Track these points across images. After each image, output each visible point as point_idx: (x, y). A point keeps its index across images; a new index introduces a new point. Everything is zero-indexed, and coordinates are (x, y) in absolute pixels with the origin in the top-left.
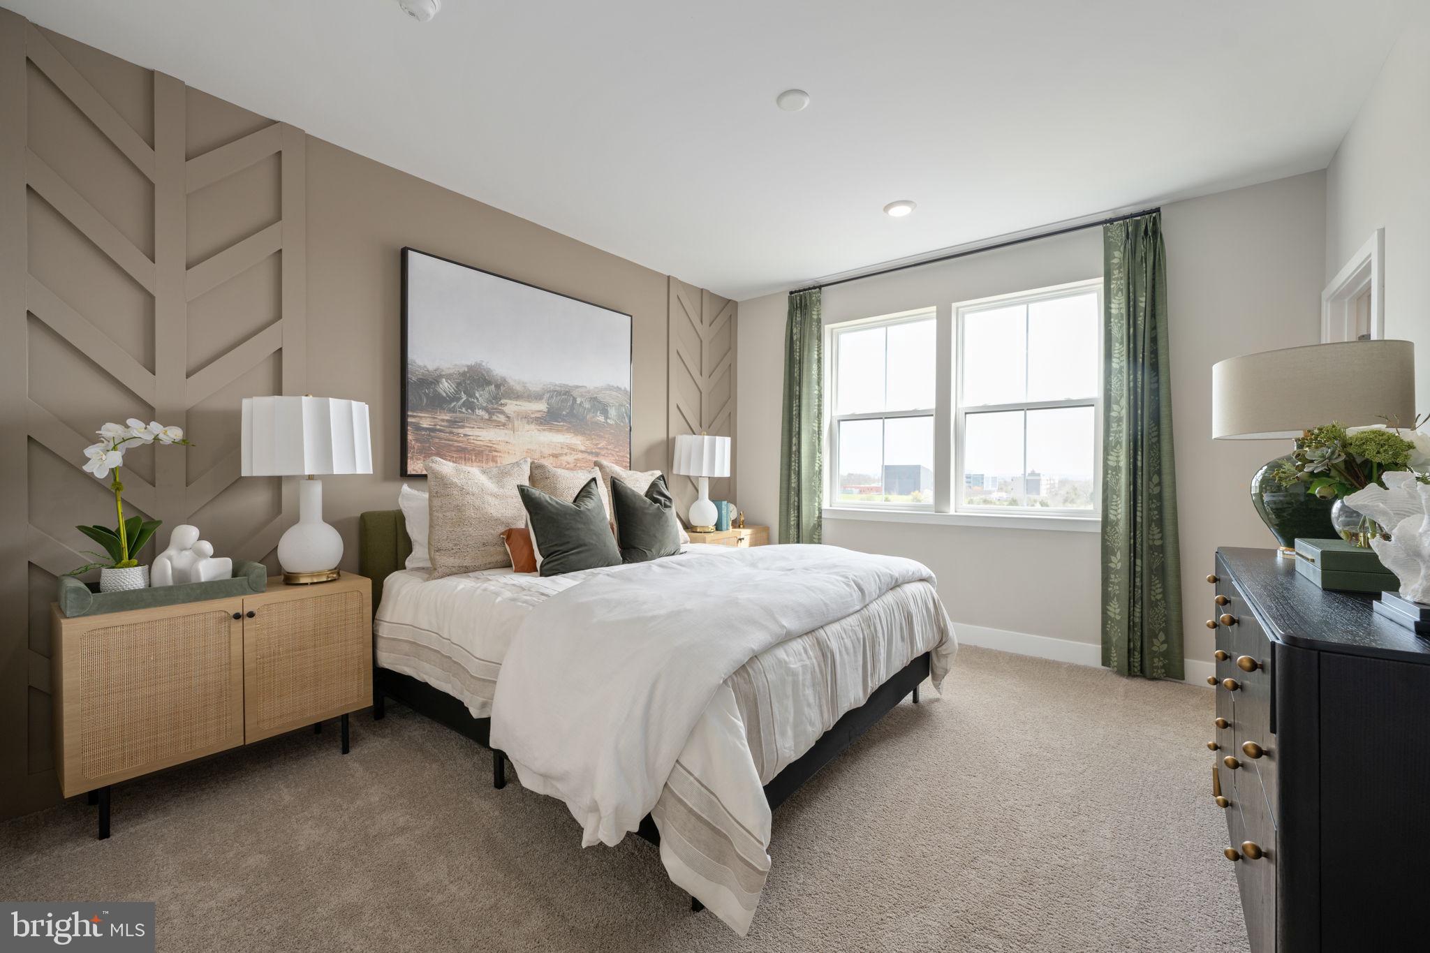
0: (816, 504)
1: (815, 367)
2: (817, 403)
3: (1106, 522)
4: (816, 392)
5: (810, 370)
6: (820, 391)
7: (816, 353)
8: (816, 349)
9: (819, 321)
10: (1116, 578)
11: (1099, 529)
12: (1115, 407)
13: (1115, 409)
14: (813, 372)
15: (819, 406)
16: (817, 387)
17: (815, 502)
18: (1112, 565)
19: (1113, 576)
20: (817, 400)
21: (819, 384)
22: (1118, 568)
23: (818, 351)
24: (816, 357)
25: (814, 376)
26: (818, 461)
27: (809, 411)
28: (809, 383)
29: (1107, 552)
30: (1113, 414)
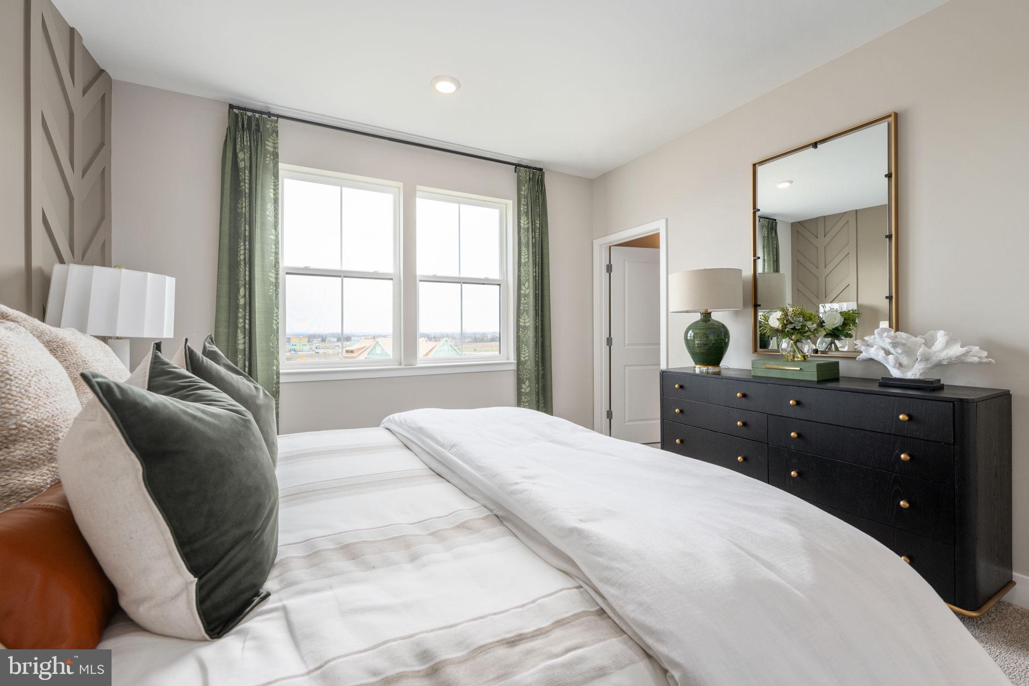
0: (275, 368)
1: (270, 207)
2: (273, 250)
3: (519, 363)
4: (273, 237)
5: (264, 209)
6: (277, 236)
7: (272, 191)
8: (272, 187)
9: (275, 155)
10: (525, 398)
11: (514, 367)
12: (523, 287)
13: (523, 289)
14: (268, 213)
15: (277, 253)
16: (273, 231)
17: (273, 365)
18: (523, 390)
19: (523, 397)
20: (273, 247)
21: (276, 228)
22: (528, 391)
23: (274, 190)
24: (272, 196)
25: (269, 218)
26: (275, 318)
27: (263, 257)
28: (263, 224)
29: (520, 382)
30: (522, 292)
